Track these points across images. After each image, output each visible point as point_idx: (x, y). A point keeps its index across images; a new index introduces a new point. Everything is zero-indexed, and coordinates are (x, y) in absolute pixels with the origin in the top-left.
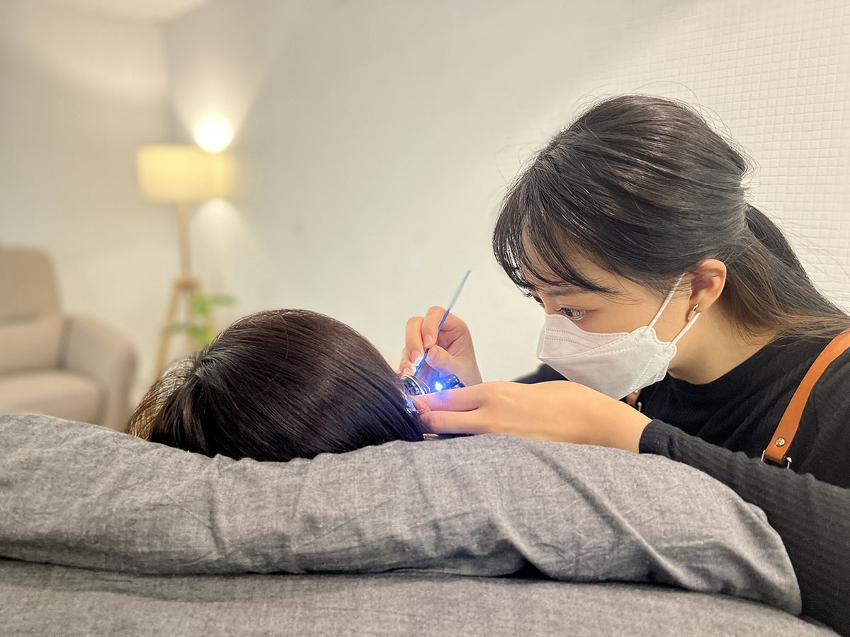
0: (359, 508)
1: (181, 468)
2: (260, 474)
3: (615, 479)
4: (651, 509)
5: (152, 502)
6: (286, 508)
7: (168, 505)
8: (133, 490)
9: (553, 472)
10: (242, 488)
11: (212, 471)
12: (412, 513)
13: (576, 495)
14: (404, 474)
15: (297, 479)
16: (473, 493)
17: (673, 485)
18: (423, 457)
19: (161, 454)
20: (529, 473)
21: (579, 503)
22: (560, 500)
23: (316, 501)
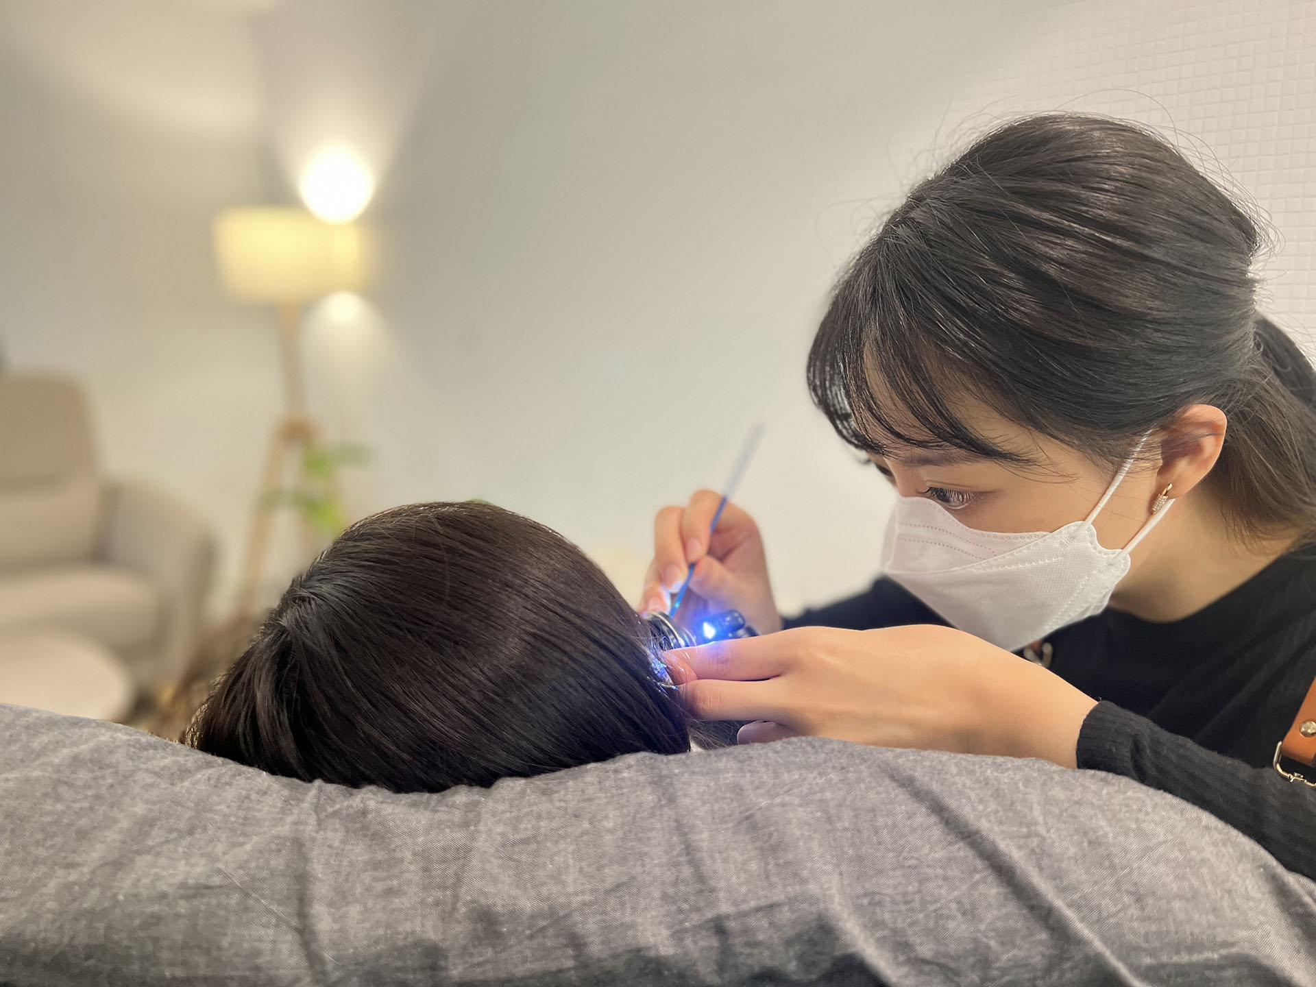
0: (576, 894)
1: (249, 809)
2: (391, 824)
3: (1048, 831)
4: (1119, 891)
5: (191, 881)
6: (439, 894)
7: (220, 887)
8: (158, 854)
9: (933, 819)
10: (359, 852)
11: (303, 817)
12: (674, 902)
13: (979, 864)
14: (658, 826)
15: (459, 837)
16: (787, 864)
17: (1155, 841)
18: (692, 791)
19: (212, 782)
20: (890, 821)
21: (984, 880)
22: (950, 873)
23: (495, 880)
